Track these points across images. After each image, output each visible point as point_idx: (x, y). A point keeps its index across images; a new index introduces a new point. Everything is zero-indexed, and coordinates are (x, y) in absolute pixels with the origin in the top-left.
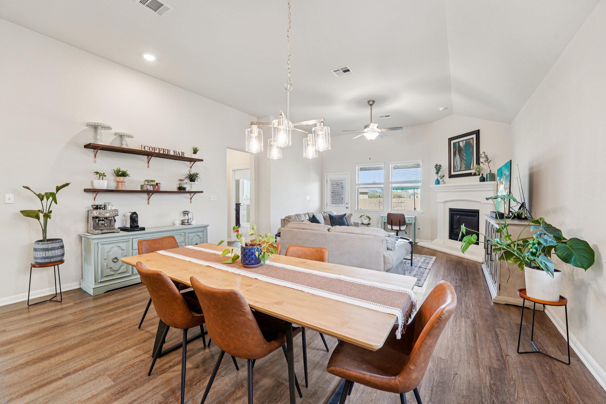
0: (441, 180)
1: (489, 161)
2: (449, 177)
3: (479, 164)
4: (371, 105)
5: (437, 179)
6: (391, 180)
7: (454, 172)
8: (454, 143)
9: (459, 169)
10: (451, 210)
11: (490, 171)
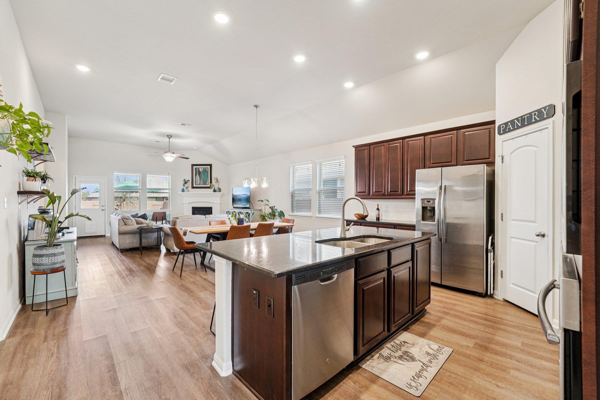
0: (186, 190)
1: (218, 182)
2: (192, 188)
4: (170, 138)
5: (183, 189)
7: (195, 185)
9: (199, 184)
10: (193, 208)
11: (219, 186)
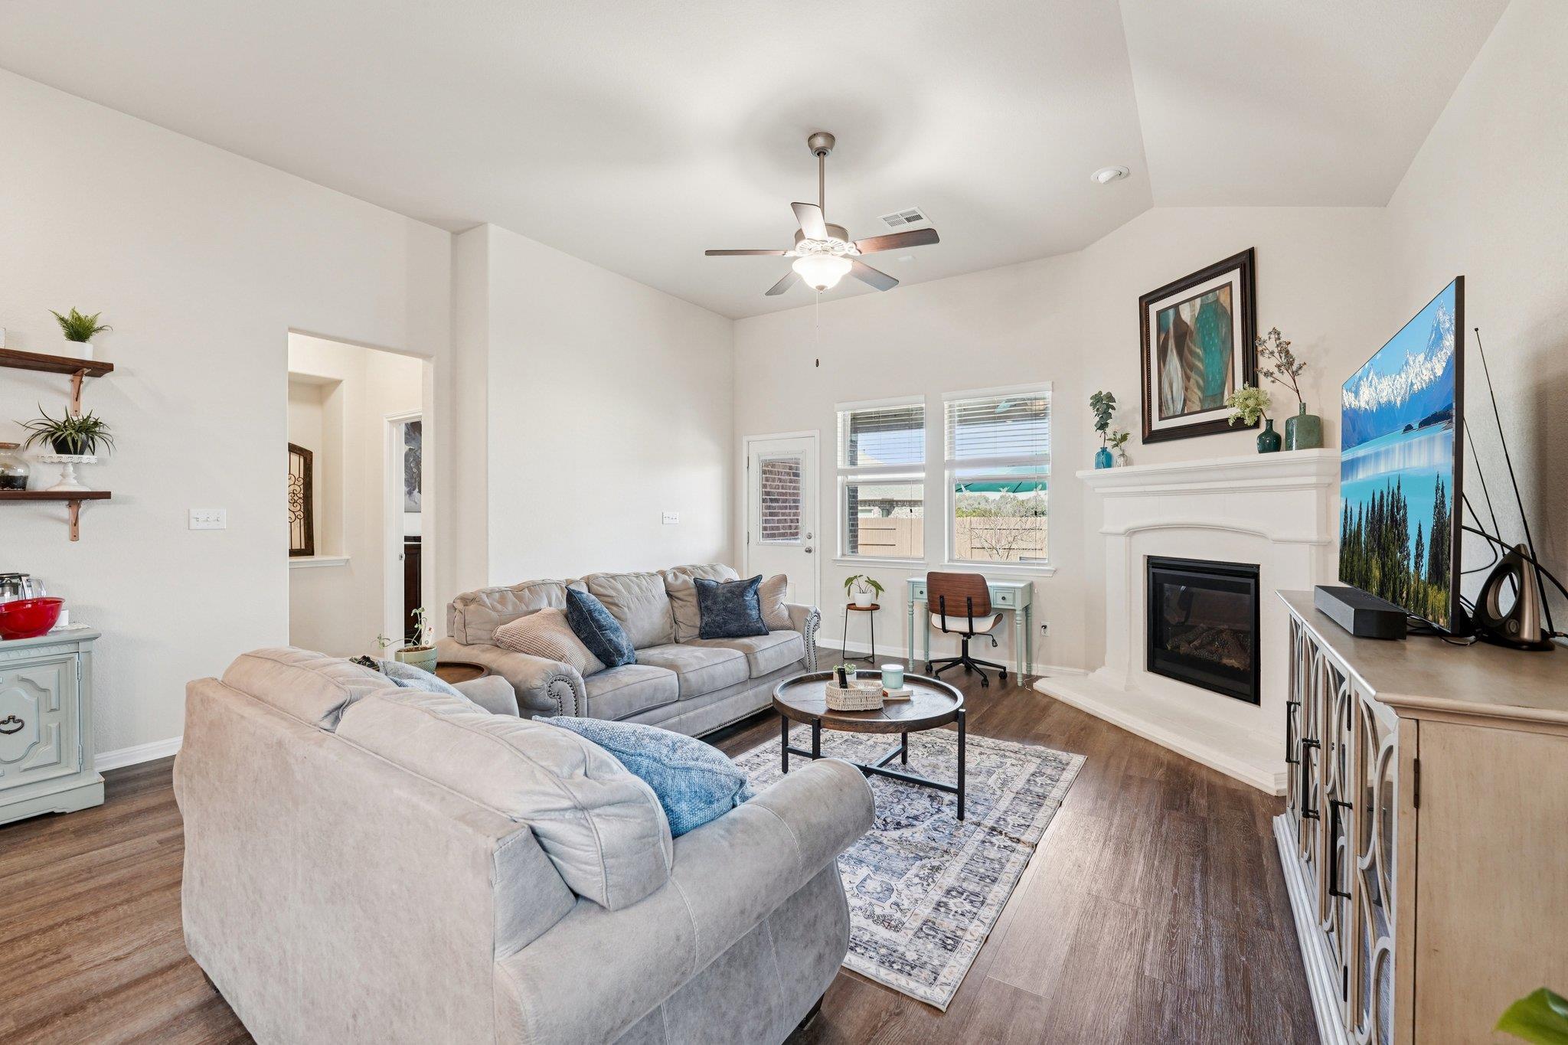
0: (1115, 452)
1: (1294, 368)
2: (1146, 441)
3: (1255, 383)
4: (821, 153)
5: (1104, 450)
6: (950, 454)
7: (1161, 419)
8: (1159, 313)
9: (1179, 407)
10: (1153, 563)
11: (1303, 407)
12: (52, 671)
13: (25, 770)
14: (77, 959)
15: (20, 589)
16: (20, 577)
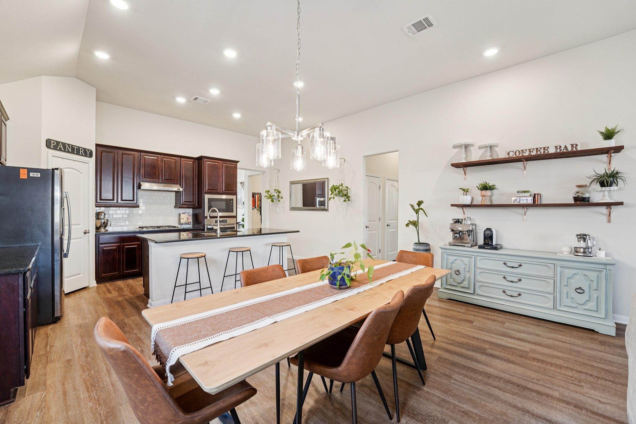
12: (595, 274)
13: (585, 309)
14: (585, 390)
15: (586, 240)
16: (586, 235)
